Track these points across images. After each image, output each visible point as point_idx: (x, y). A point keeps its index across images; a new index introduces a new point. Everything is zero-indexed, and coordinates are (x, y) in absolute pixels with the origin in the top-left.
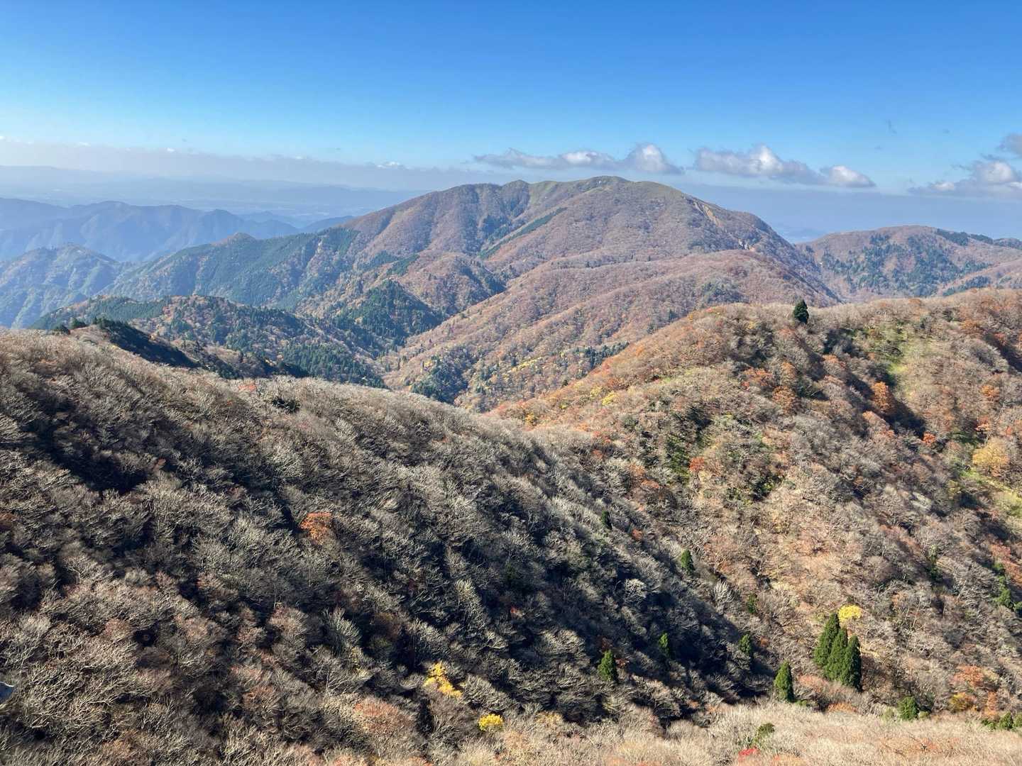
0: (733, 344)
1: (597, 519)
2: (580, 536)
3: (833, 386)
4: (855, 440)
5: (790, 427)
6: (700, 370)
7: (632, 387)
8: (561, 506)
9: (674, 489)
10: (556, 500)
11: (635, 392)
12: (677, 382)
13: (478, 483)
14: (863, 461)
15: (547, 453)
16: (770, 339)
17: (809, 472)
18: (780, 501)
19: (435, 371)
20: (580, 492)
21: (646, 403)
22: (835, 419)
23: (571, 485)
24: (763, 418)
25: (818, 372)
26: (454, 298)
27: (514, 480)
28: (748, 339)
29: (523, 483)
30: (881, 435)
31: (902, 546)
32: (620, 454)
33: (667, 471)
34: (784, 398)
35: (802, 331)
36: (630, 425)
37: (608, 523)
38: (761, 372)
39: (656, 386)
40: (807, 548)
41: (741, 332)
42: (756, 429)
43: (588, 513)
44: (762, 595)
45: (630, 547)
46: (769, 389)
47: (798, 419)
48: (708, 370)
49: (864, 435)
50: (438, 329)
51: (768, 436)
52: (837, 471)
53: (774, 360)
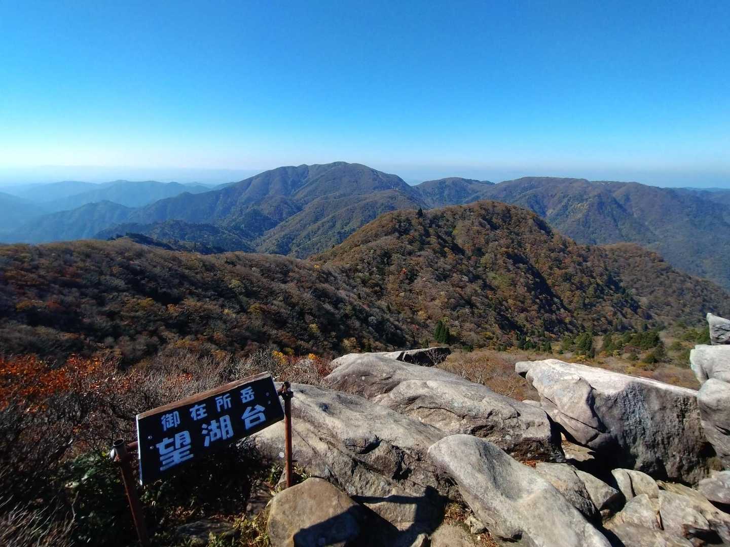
0: (397, 227)
1: (356, 297)
2: (351, 304)
3: (433, 240)
4: (442, 259)
5: (419, 256)
6: (386, 237)
7: (361, 245)
8: (342, 294)
9: (381, 282)
10: (340, 291)
11: (363, 247)
12: (378, 242)
13: (310, 288)
14: (446, 266)
15: (333, 274)
16: (410, 224)
17: (427, 271)
18: (418, 283)
19: (277, 245)
20: (348, 287)
21: (368, 251)
22: (435, 252)
23: (344, 285)
24: (410, 253)
25: (428, 234)
26: (282, 214)
27: (323, 285)
28: (402, 224)
29: (326, 286)
30: (451, 257)
31: (460, 295)
32: (360, 272)
33: (377, 276)
34: (417, 244)
35: (421, 220)
36: (362, 260)
37: (360, 298)
38: (408, 236)
39: (370, 244)
40: (429, 300)
41: (400, 222)
42: (408, 258)
43: (352, 295)
44: (415, 317)
45: (369, 306)
46: (411, 242)
47: (422, 253)
48: (389, 237)
49: (445, 257)
50: (276, 228)
51: (413, 260)
52: (437, 270)
53: (412, 231)
